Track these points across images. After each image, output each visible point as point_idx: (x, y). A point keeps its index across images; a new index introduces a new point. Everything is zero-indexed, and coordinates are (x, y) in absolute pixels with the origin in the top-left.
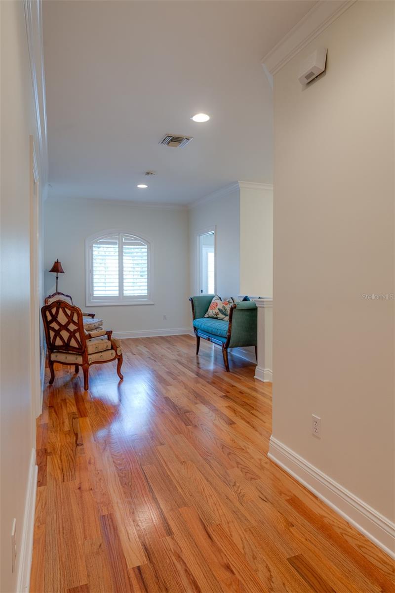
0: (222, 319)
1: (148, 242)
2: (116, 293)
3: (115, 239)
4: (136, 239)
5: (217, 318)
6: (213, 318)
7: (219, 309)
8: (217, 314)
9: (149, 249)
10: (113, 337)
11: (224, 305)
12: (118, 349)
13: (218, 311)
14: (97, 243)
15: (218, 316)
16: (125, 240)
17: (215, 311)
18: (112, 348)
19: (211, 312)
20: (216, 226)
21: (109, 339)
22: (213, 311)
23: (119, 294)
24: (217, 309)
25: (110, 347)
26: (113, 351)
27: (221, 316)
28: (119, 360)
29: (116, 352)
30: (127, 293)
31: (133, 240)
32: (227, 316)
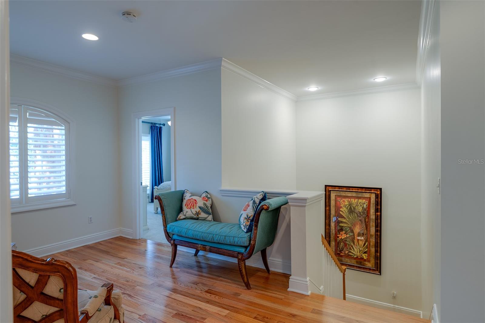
0: (204, 219)
1: (66, 120)
2: (15, 194)
3: (13, 112)
4: (47, 116)
5: (197, 219)
6: (192, 218)
7: (200, 207)
8: (198, 214)
9: (68, 131)
11: (205, 202)
13: (199, 209)
15: (200, 216)
16: (29, 116)
17: (195, 209)
19: (187, 211)
20: (175, 108)
22: (192, 210)
23: (21, 194)
24: (197, 207)
27: (203, 215)
30: (30, 192)
31: (43, 117)
32: (210, 214)
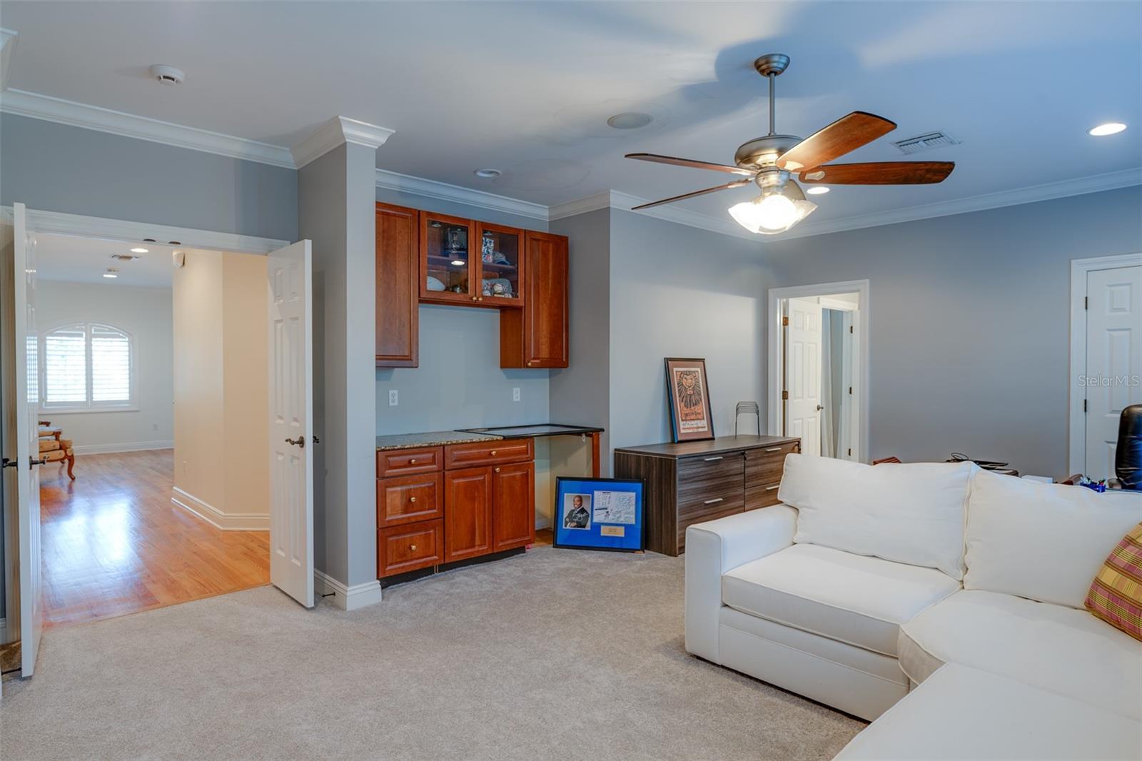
1: (129, 335)
2: (82, 398)
3: (82, 330)
4: (111, 330)
9: (131, 343)
10: (62, 437)
12: (68, 450)
14: (52, 334)
16: (94, 331)
18: (61, 448)
21: (57, 439)
23: (87, 398)
25: (58, 447)
26: (62, 452)
28: (69, 460)
29: (66, 452)
30: (96, 398)
31: (107, 331)
